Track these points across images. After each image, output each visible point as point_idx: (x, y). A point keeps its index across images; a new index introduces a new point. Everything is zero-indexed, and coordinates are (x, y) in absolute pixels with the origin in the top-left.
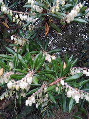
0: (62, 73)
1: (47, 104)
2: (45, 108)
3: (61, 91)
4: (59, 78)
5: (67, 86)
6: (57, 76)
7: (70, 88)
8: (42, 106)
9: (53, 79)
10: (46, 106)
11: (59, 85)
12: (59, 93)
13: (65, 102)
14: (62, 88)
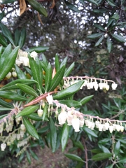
0: (50, 84)
1: (26, 143)
2: (24, 149)
3: (47, 116)
4: (43, 92)
5: (58, 105)
6: (40, 90)
7: (64, 106)
8: (19, 146)
9: (32, 94)
10: (25, 145)
11: (44, 105)
12: (43, 119)
13: (55, 135)
14: (49, 110)
